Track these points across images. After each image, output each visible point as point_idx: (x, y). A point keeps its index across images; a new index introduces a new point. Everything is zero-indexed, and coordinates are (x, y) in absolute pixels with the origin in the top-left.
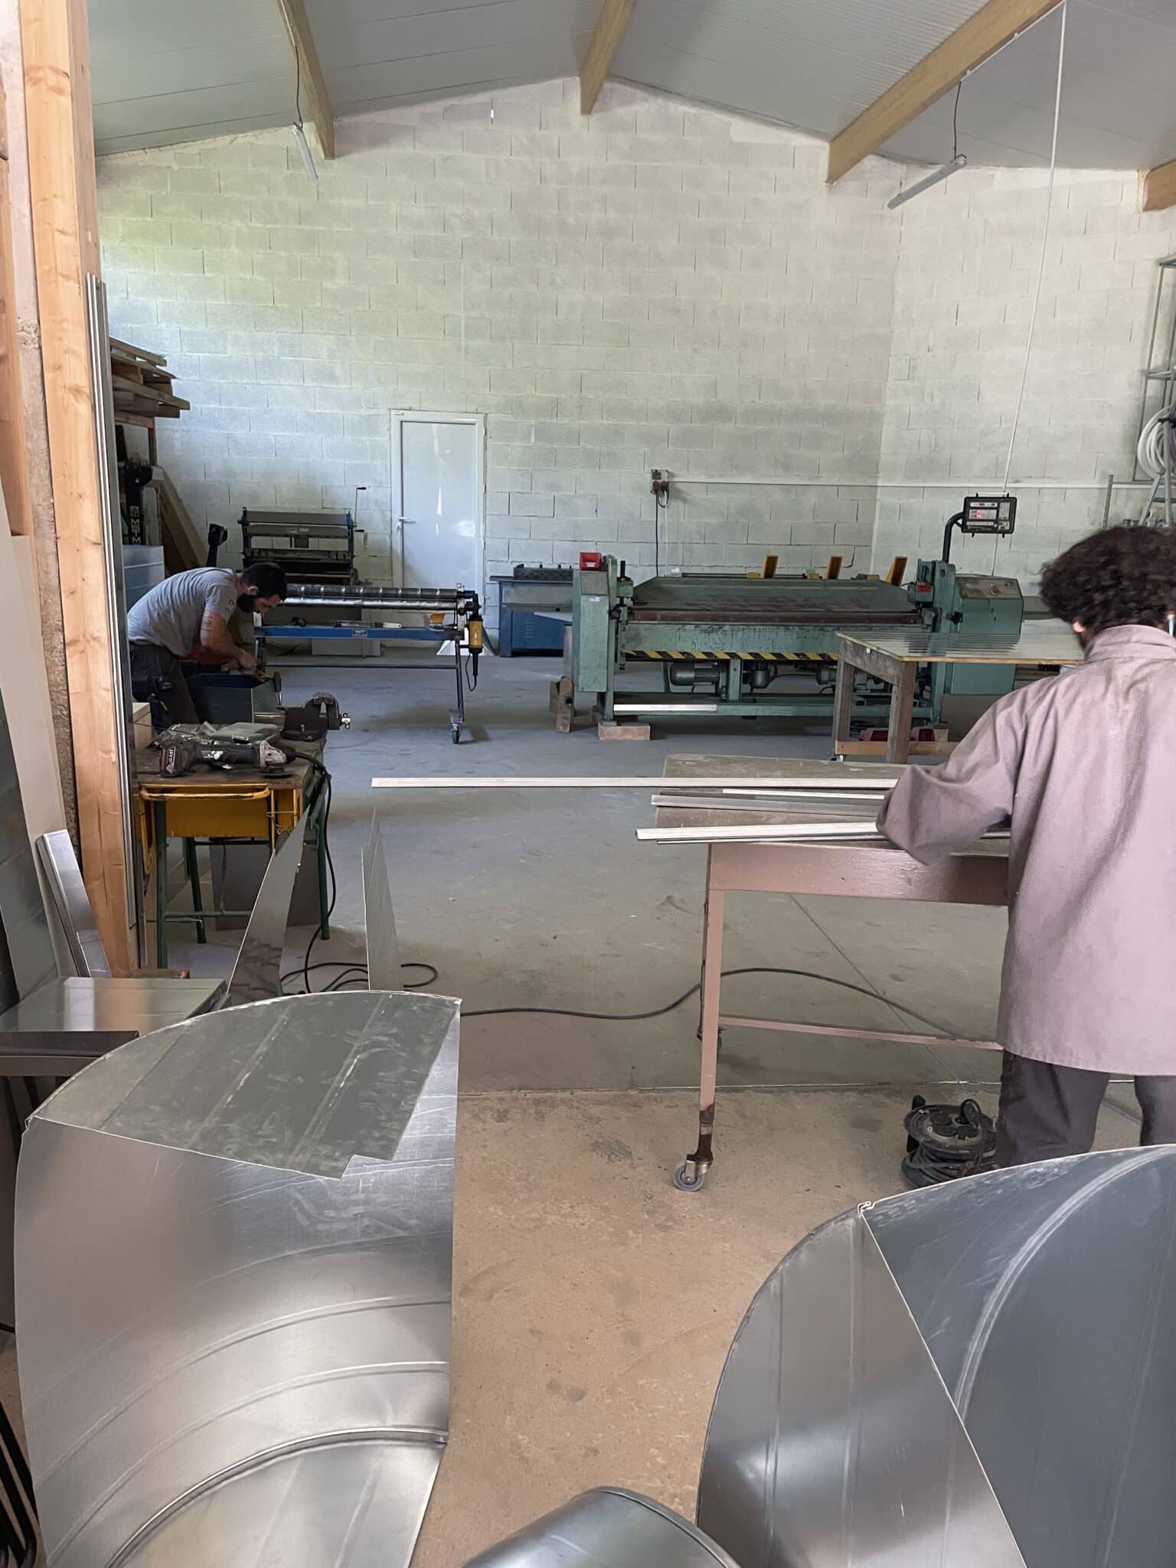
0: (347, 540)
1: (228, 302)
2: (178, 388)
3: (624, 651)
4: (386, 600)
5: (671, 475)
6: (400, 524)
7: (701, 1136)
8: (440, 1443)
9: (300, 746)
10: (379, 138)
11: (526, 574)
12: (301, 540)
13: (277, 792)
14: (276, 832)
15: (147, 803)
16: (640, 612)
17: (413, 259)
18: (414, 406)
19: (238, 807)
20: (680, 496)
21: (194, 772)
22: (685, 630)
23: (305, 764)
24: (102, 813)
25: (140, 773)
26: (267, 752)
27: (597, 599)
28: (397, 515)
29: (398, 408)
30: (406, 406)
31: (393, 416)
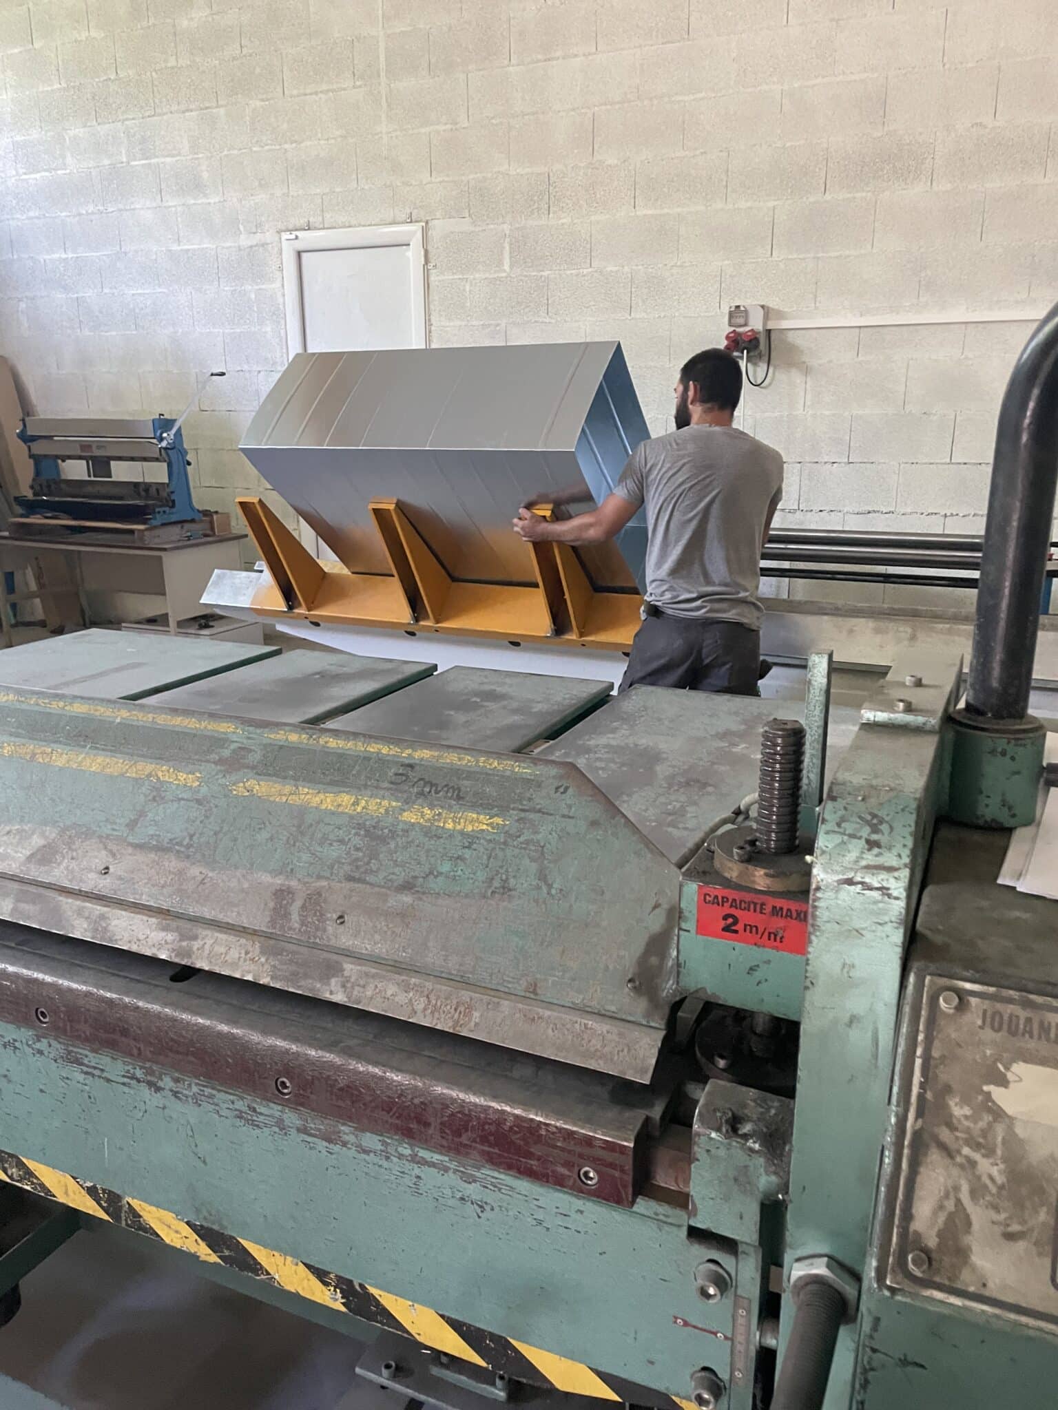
0: (163, 465)
5: (773, 314)
12: (101, 465)
18: (315, 221)
29: (290, 228)
30: (302, 222)
31: (284, 244)
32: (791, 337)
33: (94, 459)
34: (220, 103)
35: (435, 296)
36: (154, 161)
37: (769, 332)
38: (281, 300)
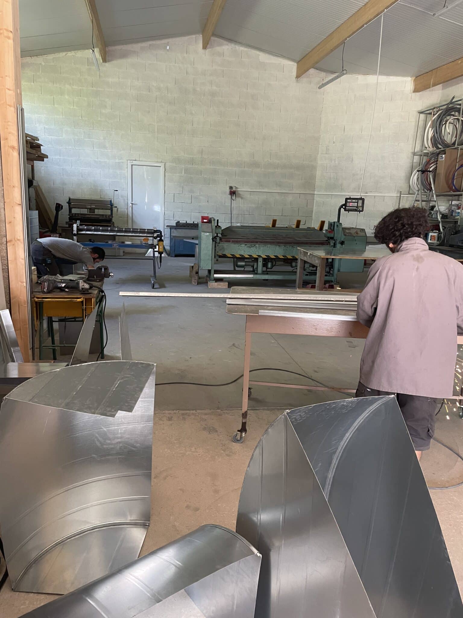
0: (110, 211)
1: (64, 117)
2: (44, 150)
3: (218, 254)
4: (126, 233)
5: (236, 188)
6: (131, 205)
7: (242, 423)
8: (147, 526)
9: (95, 283)
10: (124, 55)
11: (181, 225)
12: (92, 210)
13: (86, 299)
14: (85, 314)
15: (36, 302)
16: (224, 239)
17: (137, 102)
18: (137, 159)
19: (71, 305)
20: (240, 196)
21: (54, 292)
22: (241, 246)
23: (96, 290)
24: (20, 305)
25: (34, 292)
26: (82, 284)
27: (208, 234)
28: (130, 201)
29: (131, 159)
30: (134, 159)
31: (129, 163)
32: (239, 192)
33: (90, 209)
35: (166, 178)
36: (92, 140)
38: (126, 175)
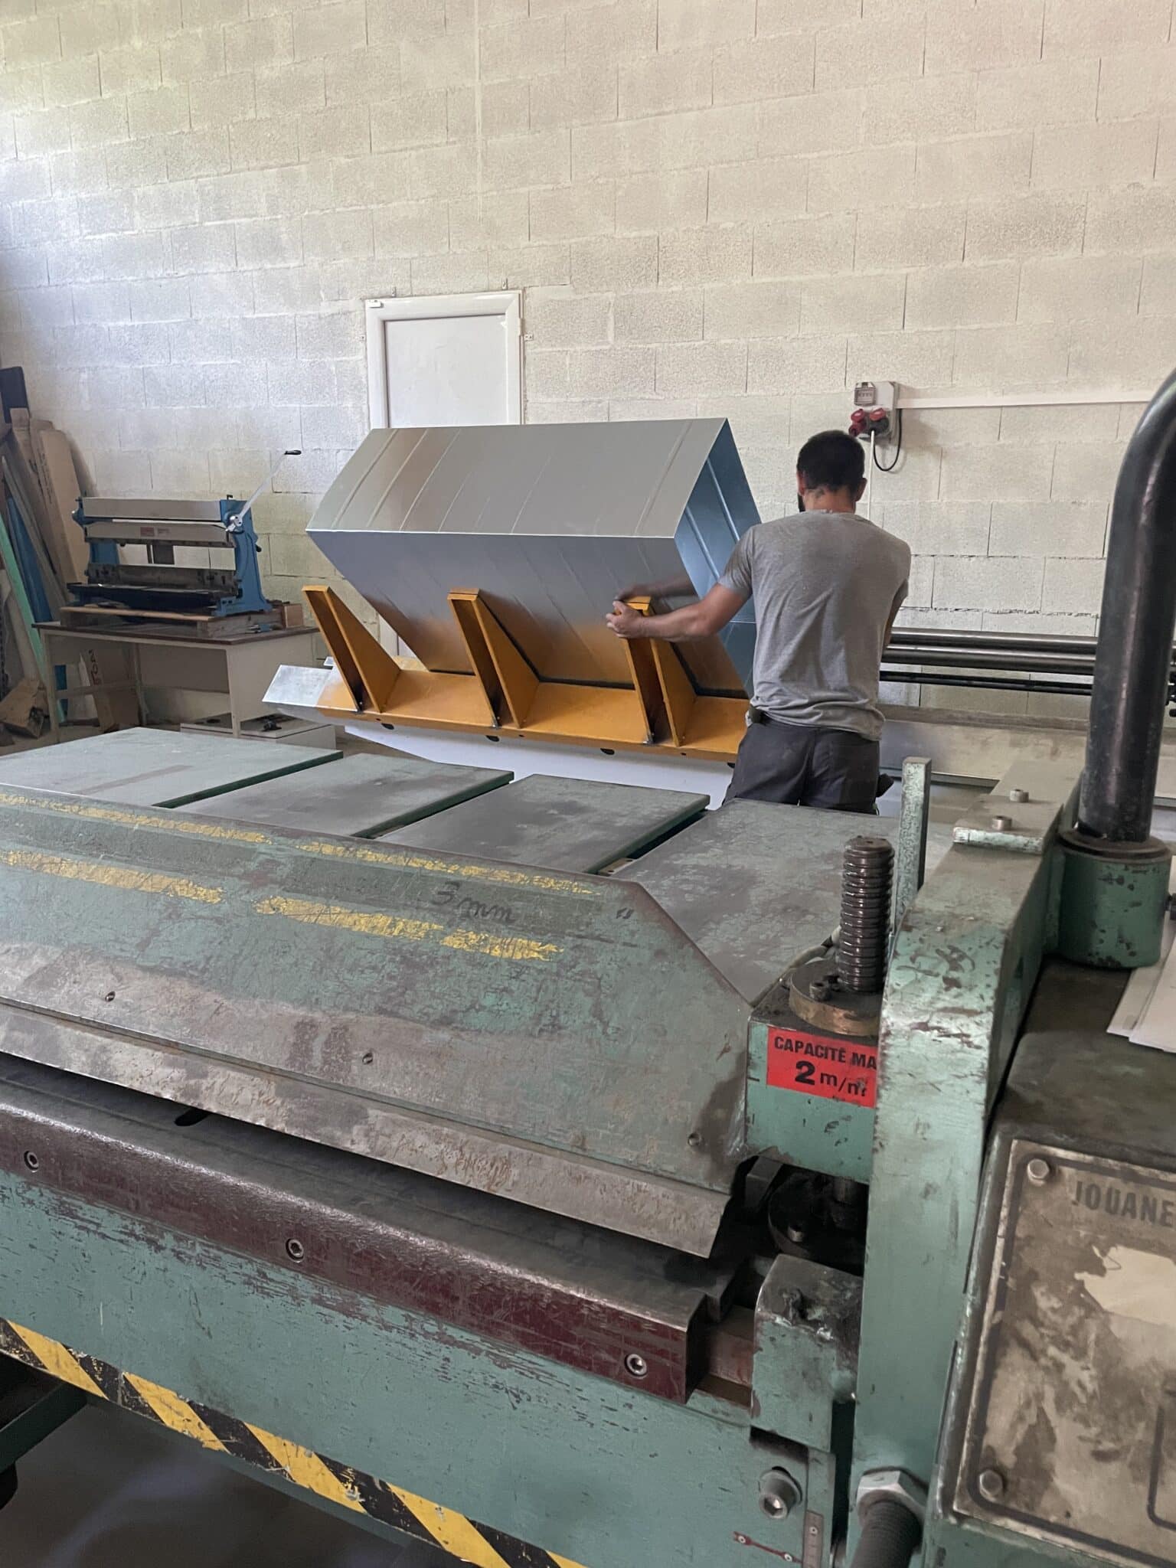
0: (230, 551)
5: (897, 389)
12: (162, 550)
18: (402, 288)
29: (376, 294)
30: (390, 289)
31: (369, 313)
32: (924, 418)
33: (155, 543)
34: (303, 159)
35: (531, 370)
36: (229, 222)
37: (900, 411)
38: (362, 373)
